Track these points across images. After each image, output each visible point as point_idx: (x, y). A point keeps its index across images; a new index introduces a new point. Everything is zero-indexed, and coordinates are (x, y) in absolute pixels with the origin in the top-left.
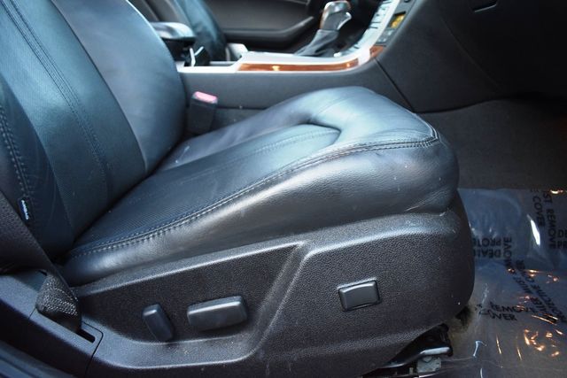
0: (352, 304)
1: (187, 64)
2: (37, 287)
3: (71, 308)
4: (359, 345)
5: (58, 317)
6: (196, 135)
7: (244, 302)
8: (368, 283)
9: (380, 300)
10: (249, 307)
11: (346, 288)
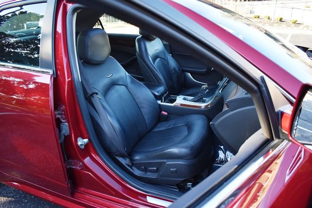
0: (172, 172)
1: (162, 102)
2: (126, 160)
3: (131, 164)
4: (174, 179)
5: (128, 166)
6: (163, 121)
7: (157, 168)
8: (174, 169)
9: (176, 172)
10: (157, 170)
11: (171, 170)
